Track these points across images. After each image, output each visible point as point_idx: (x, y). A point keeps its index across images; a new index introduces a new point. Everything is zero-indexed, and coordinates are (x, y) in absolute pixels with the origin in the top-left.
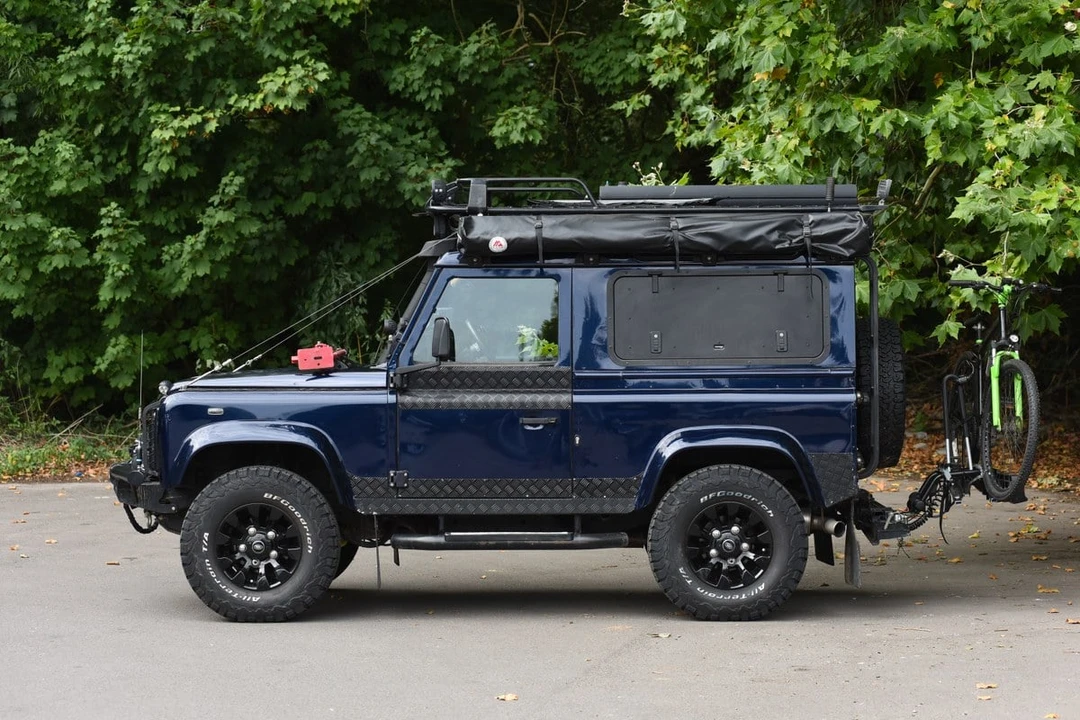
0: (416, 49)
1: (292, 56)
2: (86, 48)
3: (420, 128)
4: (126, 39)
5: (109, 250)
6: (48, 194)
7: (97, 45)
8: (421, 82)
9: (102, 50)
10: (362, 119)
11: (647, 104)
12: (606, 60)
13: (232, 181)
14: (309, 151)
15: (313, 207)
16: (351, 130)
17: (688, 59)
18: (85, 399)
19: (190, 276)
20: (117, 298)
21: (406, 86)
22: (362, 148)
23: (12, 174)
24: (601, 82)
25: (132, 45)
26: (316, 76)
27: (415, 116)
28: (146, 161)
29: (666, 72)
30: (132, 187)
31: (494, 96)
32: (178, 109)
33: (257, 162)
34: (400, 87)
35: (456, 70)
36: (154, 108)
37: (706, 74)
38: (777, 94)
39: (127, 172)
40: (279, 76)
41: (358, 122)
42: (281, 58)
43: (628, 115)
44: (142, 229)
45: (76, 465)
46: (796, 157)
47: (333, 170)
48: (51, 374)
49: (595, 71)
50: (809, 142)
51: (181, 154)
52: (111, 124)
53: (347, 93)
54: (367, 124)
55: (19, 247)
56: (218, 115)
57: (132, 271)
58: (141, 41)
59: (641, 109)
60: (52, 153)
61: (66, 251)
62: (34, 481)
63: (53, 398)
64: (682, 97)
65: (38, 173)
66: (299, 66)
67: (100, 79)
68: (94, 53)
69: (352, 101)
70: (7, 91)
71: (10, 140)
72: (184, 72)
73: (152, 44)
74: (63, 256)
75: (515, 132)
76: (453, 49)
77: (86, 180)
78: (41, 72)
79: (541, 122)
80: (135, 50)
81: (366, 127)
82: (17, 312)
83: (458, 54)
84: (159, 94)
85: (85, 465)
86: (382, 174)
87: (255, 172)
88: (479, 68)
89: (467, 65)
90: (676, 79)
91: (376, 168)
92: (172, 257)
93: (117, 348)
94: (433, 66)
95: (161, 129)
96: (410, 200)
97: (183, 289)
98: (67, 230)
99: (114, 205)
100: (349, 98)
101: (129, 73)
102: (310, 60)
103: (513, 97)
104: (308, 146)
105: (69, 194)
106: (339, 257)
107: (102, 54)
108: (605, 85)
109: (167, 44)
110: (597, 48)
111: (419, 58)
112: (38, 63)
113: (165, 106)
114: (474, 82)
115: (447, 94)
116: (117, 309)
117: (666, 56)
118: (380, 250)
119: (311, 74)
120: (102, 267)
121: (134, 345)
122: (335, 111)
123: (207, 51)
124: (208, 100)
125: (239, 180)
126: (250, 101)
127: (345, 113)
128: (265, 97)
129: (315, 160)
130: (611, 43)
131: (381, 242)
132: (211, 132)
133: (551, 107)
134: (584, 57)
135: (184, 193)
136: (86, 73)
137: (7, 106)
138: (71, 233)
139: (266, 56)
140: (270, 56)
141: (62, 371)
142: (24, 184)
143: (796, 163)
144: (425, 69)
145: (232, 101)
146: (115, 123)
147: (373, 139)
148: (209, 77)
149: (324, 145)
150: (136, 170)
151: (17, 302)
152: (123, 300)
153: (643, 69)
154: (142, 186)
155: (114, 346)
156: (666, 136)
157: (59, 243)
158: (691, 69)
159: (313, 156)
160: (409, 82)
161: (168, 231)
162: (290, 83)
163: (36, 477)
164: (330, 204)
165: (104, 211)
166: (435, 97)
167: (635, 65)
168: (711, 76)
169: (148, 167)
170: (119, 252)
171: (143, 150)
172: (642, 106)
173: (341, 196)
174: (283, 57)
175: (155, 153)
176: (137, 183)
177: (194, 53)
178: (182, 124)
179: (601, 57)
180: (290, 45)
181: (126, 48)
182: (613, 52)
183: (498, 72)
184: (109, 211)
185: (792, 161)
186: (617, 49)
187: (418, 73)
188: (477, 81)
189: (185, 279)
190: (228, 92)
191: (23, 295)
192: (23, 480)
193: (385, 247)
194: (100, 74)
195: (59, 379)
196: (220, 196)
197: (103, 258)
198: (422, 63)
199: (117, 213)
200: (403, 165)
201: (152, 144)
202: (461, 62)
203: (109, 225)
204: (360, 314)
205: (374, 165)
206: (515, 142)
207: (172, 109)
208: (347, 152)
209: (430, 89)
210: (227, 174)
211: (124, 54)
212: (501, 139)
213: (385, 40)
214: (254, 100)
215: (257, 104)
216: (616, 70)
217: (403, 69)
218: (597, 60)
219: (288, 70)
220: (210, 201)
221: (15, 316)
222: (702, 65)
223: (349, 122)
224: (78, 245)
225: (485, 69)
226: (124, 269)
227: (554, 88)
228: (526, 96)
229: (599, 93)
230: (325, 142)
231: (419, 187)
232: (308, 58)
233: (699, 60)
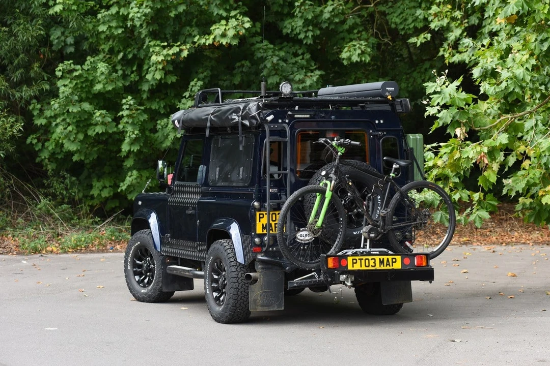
0: (298, 9)
1: (230, 14)
2: (114, 10)
3: (300, 53)
4: (136, 4)
5: (127, 123)
6: (93, 92)
7: (119, 9)
8: (301, 28)
9: (123, 11)
10: (268, 48)
11: (429, 39)
12: (404, 14)
13: (196, 84)
14: (239, 67)
16: (262, 55)
17: (451, 14)
18: (113, 206)
19: (173, 137)
20: (132, 150)
21: (292, 30)
22: (269, 65)
23: (73, 81)
24: (402, 27)
25: (139, 8)
26: (243, 25)
27: (297, 47)
28: (147, 73)
29: (439, 21)
30: (139, 88)
31: (342, 35)
32: (166, 44)
33: (210, 73)
34: (289, 31)
35: (320, 21)
36: (152, 43)
37: (462, 22)
38: (510, 31)
39: (136, 80)
40: (222, 25)
41: (266, 50)
42: (223, 15)
43: (418, 45)
44: (145, 111)
45: (110, 243)
46: (528, 65)
47: (252, 78)
48: (95, 192)
49: (398, 21)
50: (535, 57)
51: (167, 69)
52: (127, 53)
53: (259, 34)
54: (271, 51)
55: (77, 121)
56: (188, 48)
57: (140, 134)
58: (144, 6)
59: (425, 41)
60: (95, 69)
61: (103, 123)
62: (86, 252)
63: (96, 206)
64: (449, 35)
65: (87, 80)
66: (234, 20)
67: (121, 27)
68: (118, 12)
69: (262, 39)
70: (69, 35)
71: (71, 61)
72: (168, 23)
73: (150, 7)
74: (101, 126)
75: (354, 56)
76: (319, 9)
77: (114, 83)
78: (87, 25)
79: (369, 50)
80: (141, 10)
81: (270, 53)
82: (75, 158)
83: (322, 12)
84: (154, 35)
85: (115, 243)
86: (280, 79)
87: (209, 79)
88: (334, 20)
89: (327, 18)
90: (445, 25)
91: (276, 76)
92: (162, 127)
93: (132, 177)
94: (308, 19)
95: (156, 55)
97: (169, 144)
98: (104, 112)
99: (130, 98)
100: (261, 37)
101: (138, 24)
102: (240, 16)
103: (352, 36)
104: (238, 64)
105: (104, 92)
107: (123, 14)
108: (404, 29)
109: (159, 7)
110: (399, 7)
111: (300, 15)
112: (86, 19)
113: (158, 42)
114: (331, 28)
115: (315, 35)
116: (132, 156)
117: (439, 12)
119: (240, 24)
120: (123, 133)
121: (141, 175)
122: (253, 44)
123: (182, 11)
124: (182, 38)
125: (200, 83)
126: (206, 40)
127: (258, 46)
128: (215, 37)
129: (242, 72)
130: (407, 5)
132: (184, 57)
133: (374, 42)
134: (392, 13)
135: (169, 91)
136: (114, 24)
137: (69, 43)
138: (106, 113)
139: (215, 14)
140: (217, 14)
141: (100, 191)
142: (79, 86)
143: (527, 69)
144: (303, 21)
145: (196, 39)
146: (130, 52)
147: (275, 59)
148: (183, 26)
149: (247, 63)
150: (142, 79)
151: (76, 152)
152: (135, 151)
153: (426, 19)
154: (146, 87)
155: (130, 177)
156: (439, 57)
157: (99, 119)
158: (454, 19)
159: (241, 69)
160: (294, 28)
161: (160, 112)
162: (229, 29)
163: (87, 250)
165: (124, 101)
166: (308, 36)
167: (421, 17)
168: (465, 23)
169: (149, 77)
170: (133, 124)
171: (145, 67)
172: (426, 40)
174: (224, 14)
175: (153, 68)
176: (142, 86)
177: (174, 12)
178: (168, 52)
179: (402, 13)
180: (228, 7)
181: (136, 10)
182: (408, 10)
183: (343, 22)
184: (127, 101)
185: (525, 68)
186: (410, 8)
187: (300, 23)
188: (332, 27)
189: (170, 139)
190: (193, 34)
191: (79, 148)
192: (81, 252)
194: (121, 25)
195: (99, 195)
196: (189, 92)
197: (124, 127)
198: (301, 17)
199: (132, 102)
200: (291, 74)
201: (151, 64)
202: (323, 17)
203: (127, 109)
205: (276, 74)
206: (355, 61)
207: (162, 44)
208: (260, 67)
209: (306, 32)
210: (193, 80)
211: (135, 13)
212: (346, 59)
213: (280, 5)
214: (209, 39)
215: (210, 41)
216: (410, 20)
217: (290, 21)
218: (399, 15)
219: (227, 22)
220: (184, 95)
221: (74, 160)
222: (459, 17)
223: (261, 50)
224: (110, 120)
225: (337, 20)
226: (136, 133)
227: (375, 31)
228: (359, 35)
229: (400, 33)
230: (247, 62)
231: (301, 86)
232: (239, 15)
233: (458, 14)
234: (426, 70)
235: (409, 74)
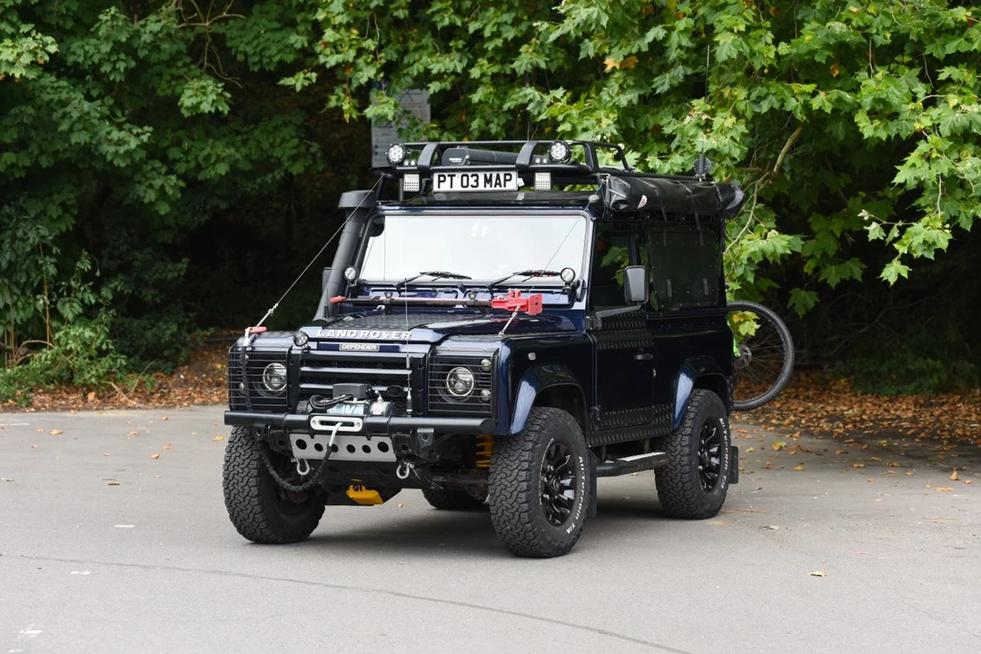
0: (104, 26)
1: (19, 29)
3: (95, 96)
8: (105, 55)
10: (59, 87)
11: (314, 81)
12: (262, 40)
14: (16, 115)
15: (13, 166)
16: (52, 96)
17: (359, 43)
21: (86, 58)
22: (75, 115)
24: (256, 59)
26: (46, 49)
29: (339, 53)
31: (156, 69)
34: (81, 60)
35: (136, 46)
37: (376, 56)
40: (7, 47)
41: (56, 89)
42: (7, 31)
43: (298, 90)
46: (733, 134)
47: (33, 133)
49: (249, 50)
50: (745, 121)
59: (310, 85)
64: (354, 75)
66: (30, 39)
75: (205, 103)
79: (229, 95)
83: (138, 31)
86: (91, 137)
88: (159, 45)
89: (148, 41)
90: (351, 60)
91: (84, 132)
94: (119, 41)
96: (112, 161)
102: (37, 33)
104: (15, 111)
106: (26, 212)
108: (260, 62)
110: (250, 29)
111: (105, 35)
115: (129, 67)
117: (339, 40)
118: (64, 206)
119: (41, 46)
127: (44, 82)
129: (21, 123)
130: (264, 26)
131: (65, 198)
134: (236, 37)
144: (111, 45)
149: (30, 110)
153: (308, 50)
156: (330, 109)
158: (363, 51)
159: (19, 120)
160: (89, 55)
162: (22, 53)
164: (28, 163)
166: (118, 69)
167: (298, 46)
168: (381, 58)
172: (309, 82)
173: (37, 157)
174: (10, 30)
179: (256, 38)
180: (16, 20)
182: (268, 34)
186: (272, 31)
187: (106, 48)
193: (68, 202)
198: (107, 39)
202: (143, 39)
204: (51, 263)
205: (84, 129)
206: (206, 111)
209: (115, 62)
212: (190, 108)
213: (63, 16)
216: (274, 50)
217: (79, 43)
218: (252, 40)
219: (16, 41)
222: (373, 48)
223: (49, 90)
227: (205, 64)
228: (186, 69)
229: (251, 69)
230: (29, 107)
231: (122, 150)
232: (34, 31)
233: (370, 44)
234: (276, 128)
235: (246, 133)
